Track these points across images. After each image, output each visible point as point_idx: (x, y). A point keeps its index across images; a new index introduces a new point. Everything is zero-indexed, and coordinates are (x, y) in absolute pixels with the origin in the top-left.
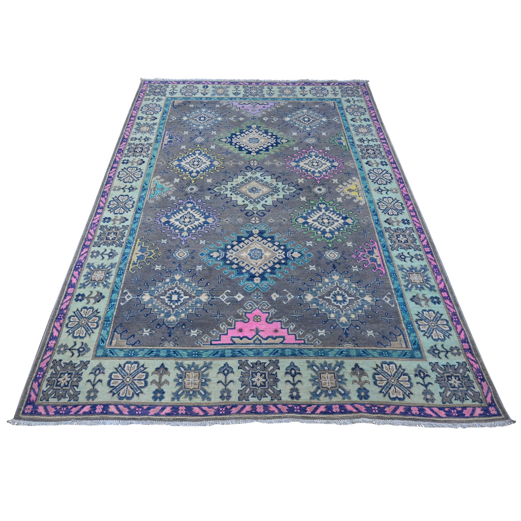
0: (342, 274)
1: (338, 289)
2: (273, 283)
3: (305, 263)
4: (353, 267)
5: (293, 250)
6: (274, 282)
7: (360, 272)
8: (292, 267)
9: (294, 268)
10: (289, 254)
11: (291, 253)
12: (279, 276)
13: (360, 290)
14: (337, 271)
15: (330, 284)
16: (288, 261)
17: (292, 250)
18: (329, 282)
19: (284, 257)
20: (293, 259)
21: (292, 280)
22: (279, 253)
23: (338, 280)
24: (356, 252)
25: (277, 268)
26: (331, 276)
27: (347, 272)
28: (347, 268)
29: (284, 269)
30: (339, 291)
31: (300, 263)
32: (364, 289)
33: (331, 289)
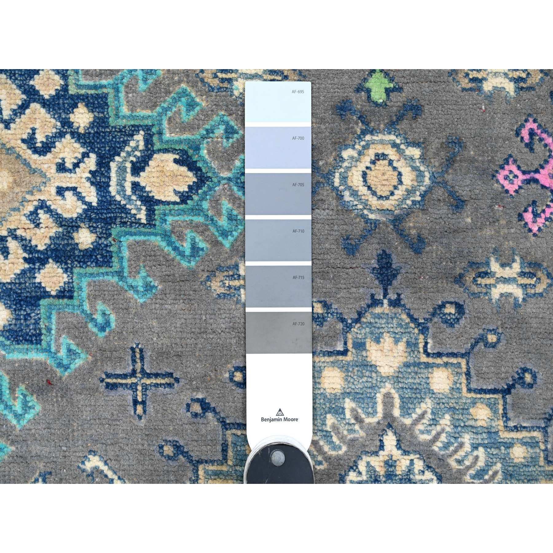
0: (424, 330)
1: (390, 440)
2: (26, 407)
3: (216, 243)
4: (495, 267)
5: (148, 141)
6: (32, 400)
7: (530, 308)
8: (139, 283)
9: (148, 287)
10: (122, 170)
11: (137, 169)
12: (63, 353)
13: (509, 445)
14: (396, 303)
15: (348, 404)
16: (115, 230)
17: (140, 138)
18: (346, 394)
19: (92, 196)
20: (142, 216)
21: (133, 387)
22: (61, 168)
23: (396, 379)
24: (530, 146)
25: (47, 294)
26: (360, 346)
27: (460, 308)
28: (459, 279)
29: (93, 298)
30: (397, 454)
31: (187, 247)
32: (537, 434)
33: (351, 443)
